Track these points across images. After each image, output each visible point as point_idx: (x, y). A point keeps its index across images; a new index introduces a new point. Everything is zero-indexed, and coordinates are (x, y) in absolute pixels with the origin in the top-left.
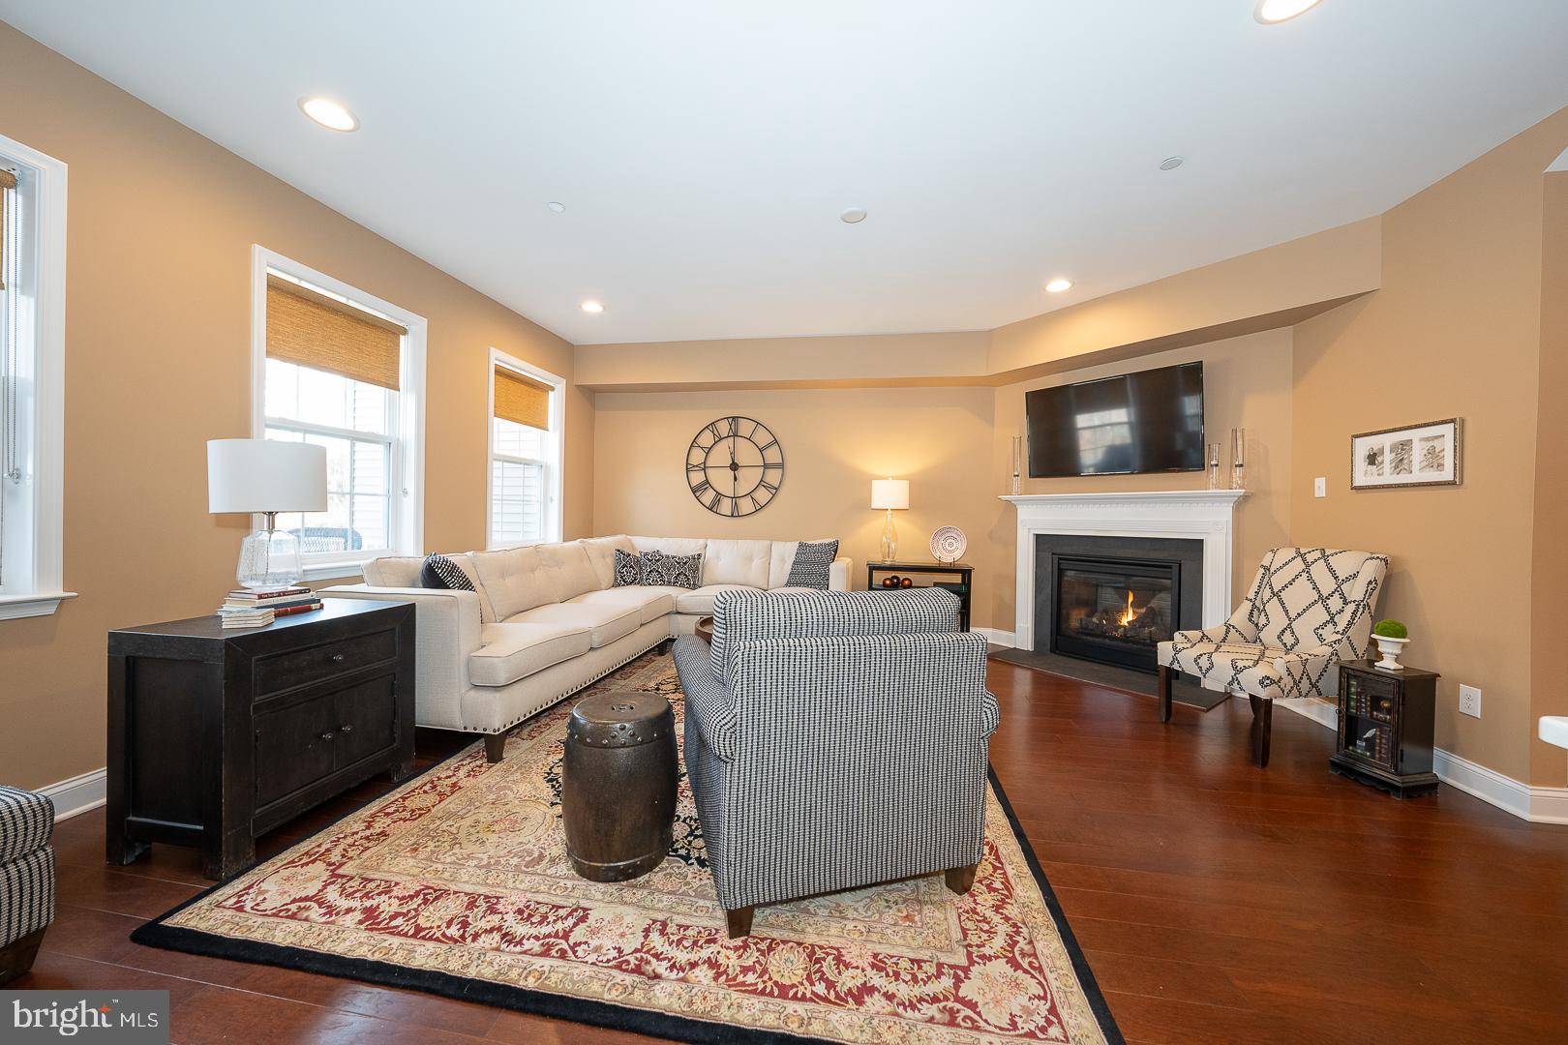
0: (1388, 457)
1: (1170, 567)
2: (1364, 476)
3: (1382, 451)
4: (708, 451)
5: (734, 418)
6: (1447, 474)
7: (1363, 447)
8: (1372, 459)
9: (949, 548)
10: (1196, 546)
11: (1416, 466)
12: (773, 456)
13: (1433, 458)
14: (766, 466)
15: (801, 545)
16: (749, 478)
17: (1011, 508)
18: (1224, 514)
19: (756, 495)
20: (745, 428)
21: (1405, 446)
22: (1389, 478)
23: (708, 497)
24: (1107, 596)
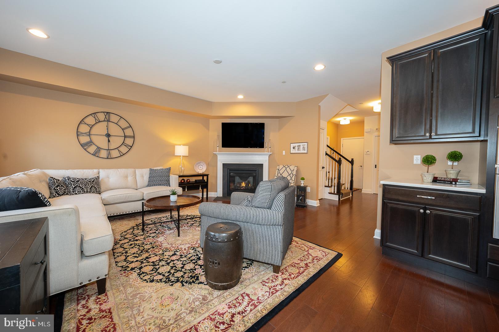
0: (296, 148)
1: (256, 171)
2: (292, 151)
3: (296, 146)
4: (92, 127)
5: (107, 113)
6: (306, 152)
7: (292, 145)
8: (294, 148)
9: (200, 168)
10: (261, 166)
11: (301, 150)
12: (129, 132)
13: (304, 148)
14: (125, 137)
15: (151, 170)
16: (116, 142)
17: (215, 156)
18: (267, 158)
19: (120, 149)
20: (114, 118)
21: (299, 146)
22: (297, 152)
23: (92, 149)
24: (237, 179)
